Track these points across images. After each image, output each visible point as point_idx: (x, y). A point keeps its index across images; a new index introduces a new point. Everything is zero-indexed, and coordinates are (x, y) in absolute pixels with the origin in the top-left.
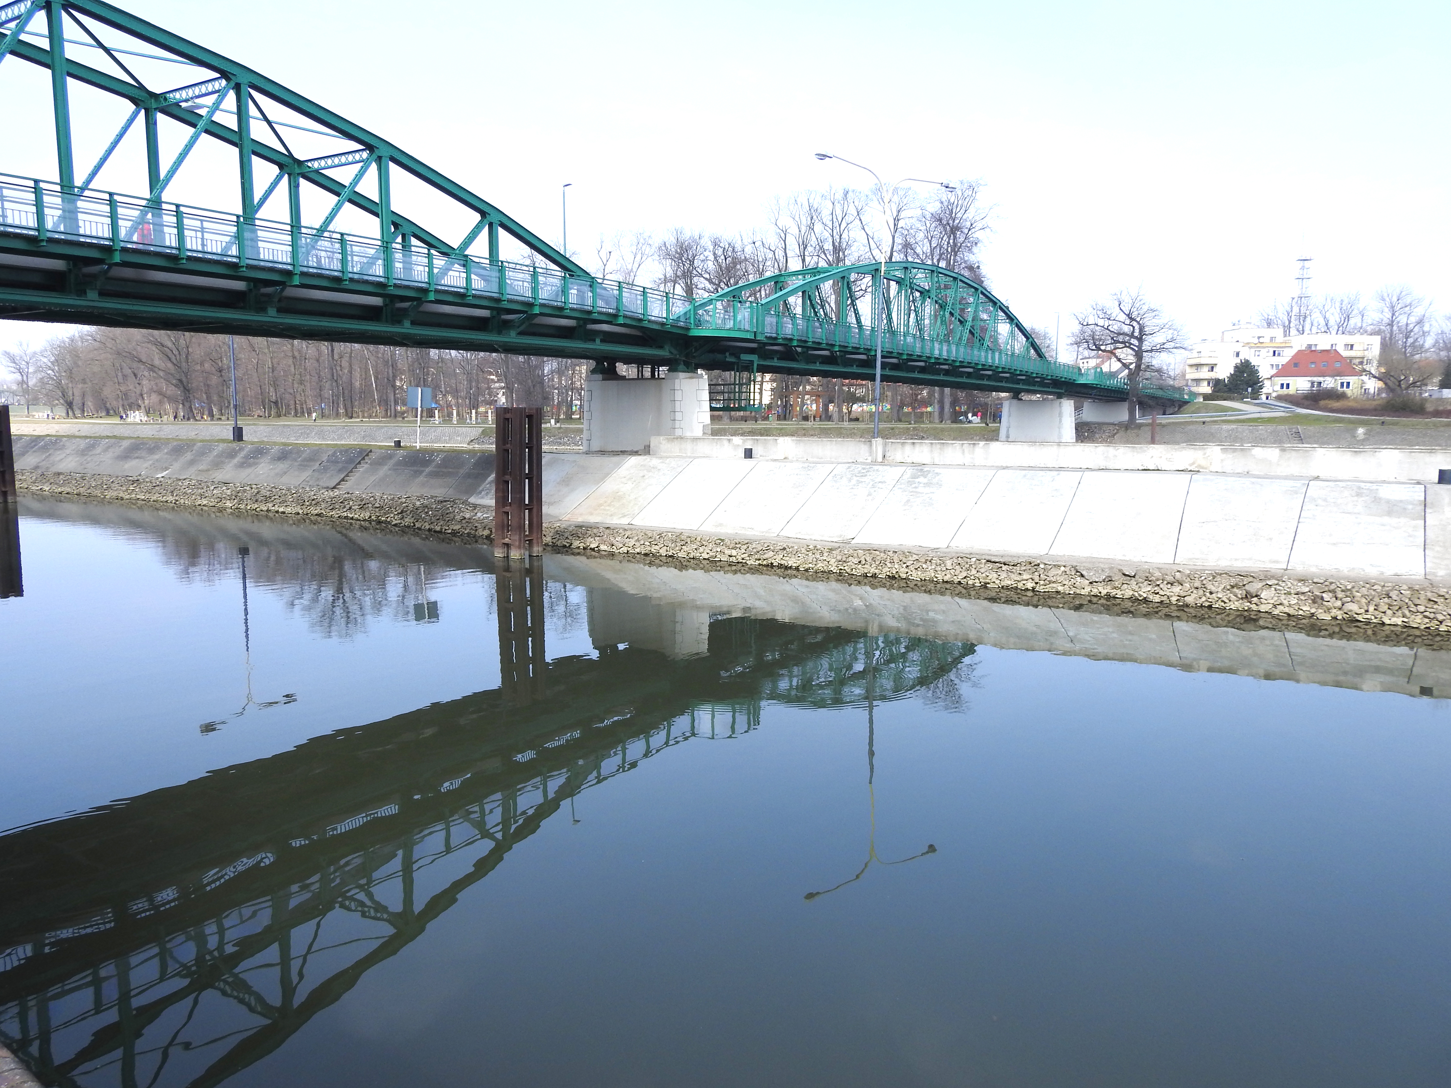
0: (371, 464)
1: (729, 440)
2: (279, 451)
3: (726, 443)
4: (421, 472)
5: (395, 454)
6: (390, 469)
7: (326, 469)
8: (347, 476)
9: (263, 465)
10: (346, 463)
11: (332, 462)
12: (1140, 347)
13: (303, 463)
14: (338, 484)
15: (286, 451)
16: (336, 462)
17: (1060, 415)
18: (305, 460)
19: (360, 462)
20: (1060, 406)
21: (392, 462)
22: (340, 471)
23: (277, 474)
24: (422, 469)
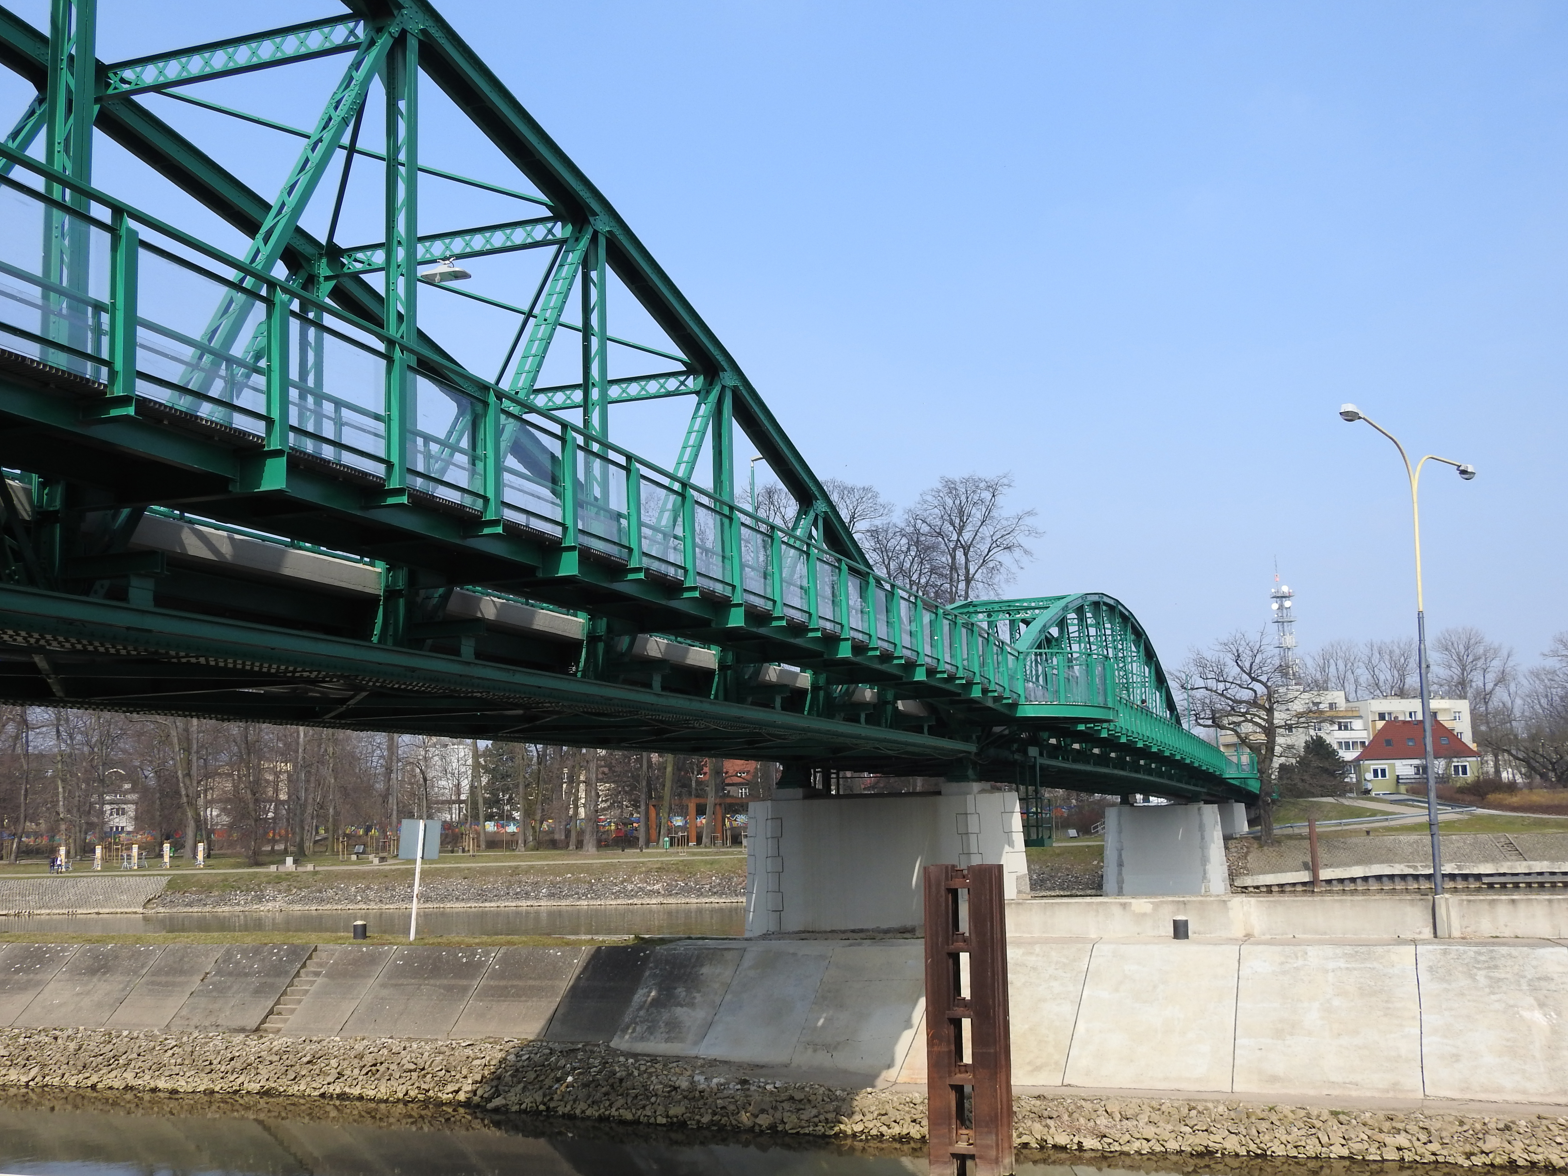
0: (327, 975)
1: (1124, 906)
2: (84, 954)
3: (1117, 911)
4: (465, 989)
5: (380, 953)
6: (383, 986)
7: (220, 991)
8: (278, 1003)
9: (51, 986)
10: (267, 975)
11: (230, 974)
12: (1270, 721)
13: (154, 978)
14: (264, 1021)
15: (102, 954)
16: (241, 974)
17: (1201, 828)
18: (158, 972)
19: (298, 972)
20: (1200, 815)
21: (380, 971)
22: (258, 992)
23: (99, 1005)
24: (465, 982)
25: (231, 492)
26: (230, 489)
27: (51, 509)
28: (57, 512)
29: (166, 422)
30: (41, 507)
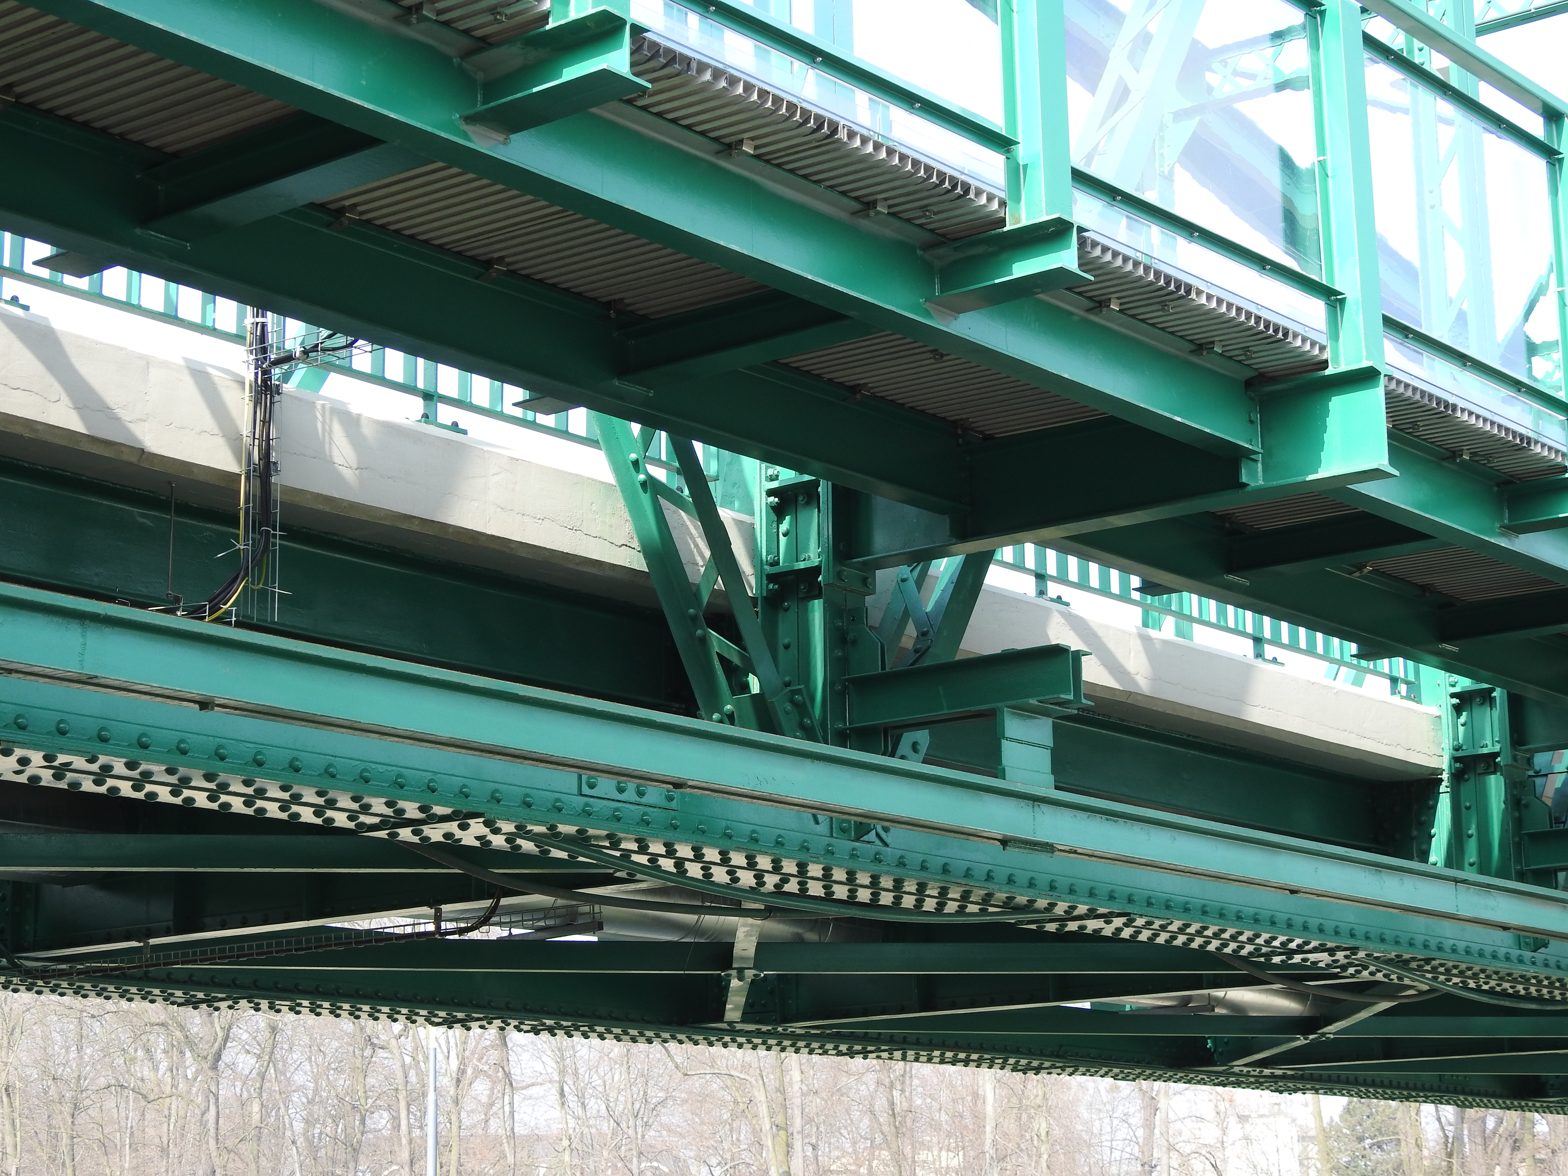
25: (1245, 485)
26: (1244, 479)
27: (802, 565)
28: (815, 571)
29: (1114, 307)
30: (775, 563)
